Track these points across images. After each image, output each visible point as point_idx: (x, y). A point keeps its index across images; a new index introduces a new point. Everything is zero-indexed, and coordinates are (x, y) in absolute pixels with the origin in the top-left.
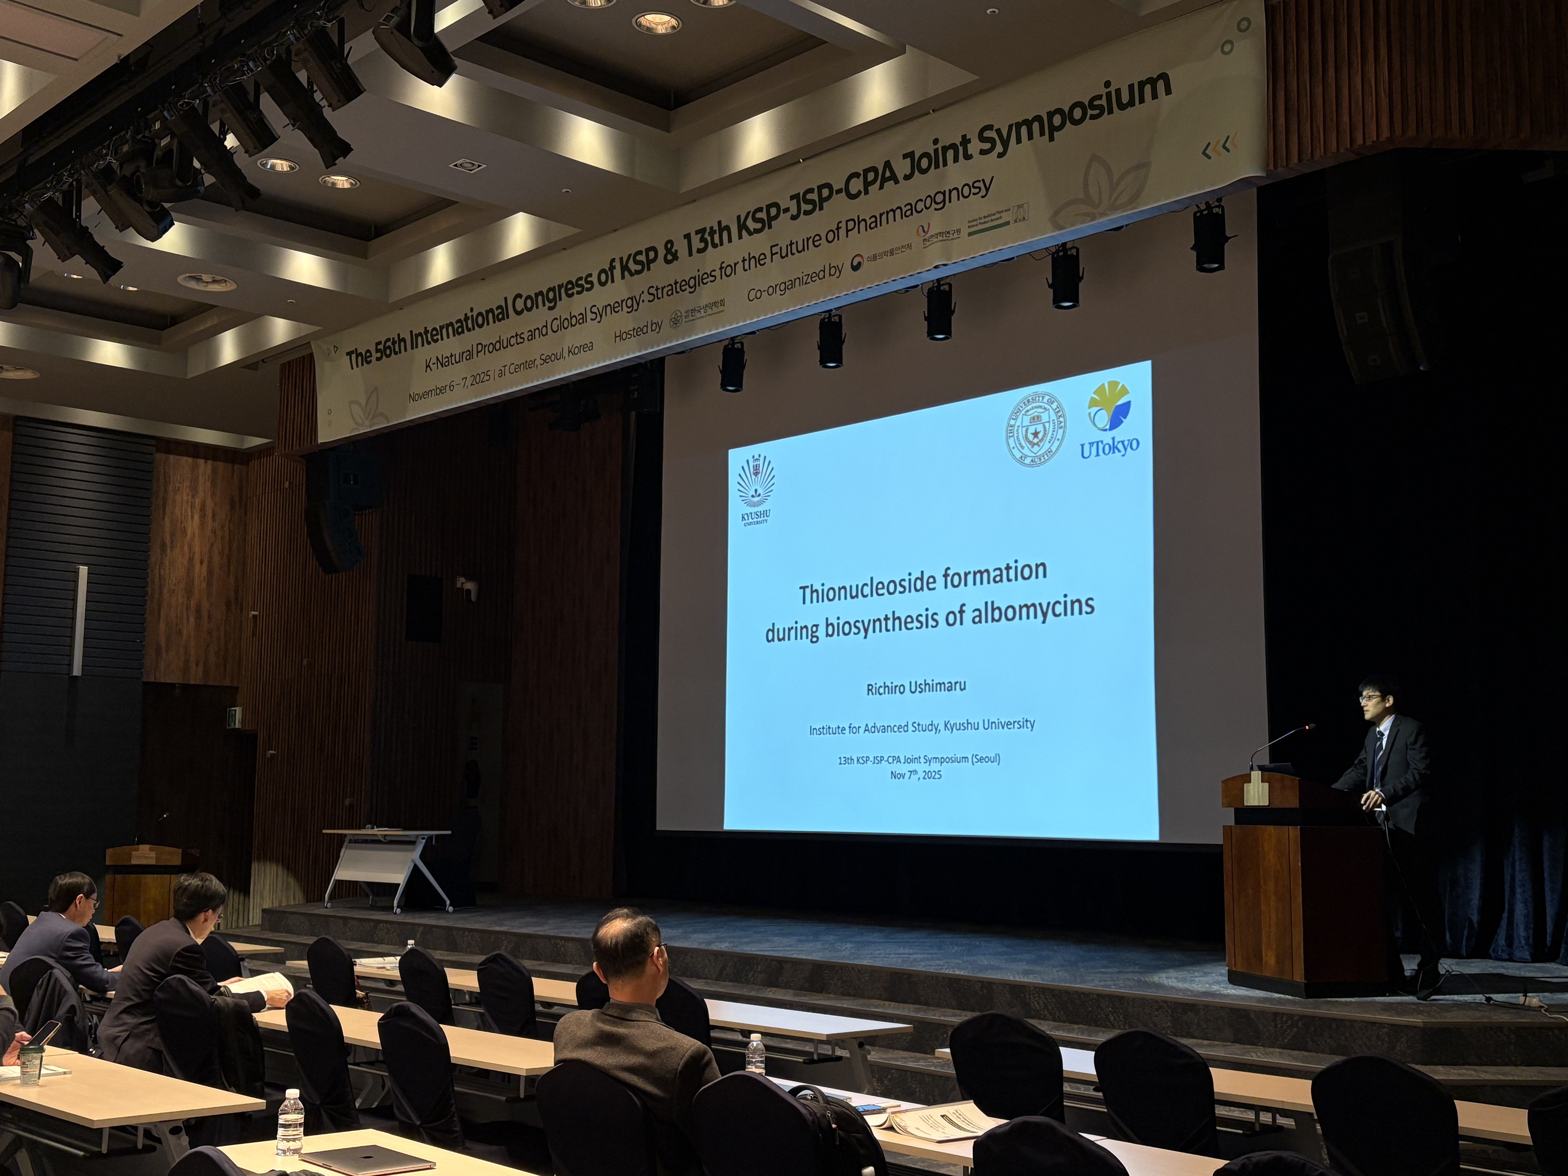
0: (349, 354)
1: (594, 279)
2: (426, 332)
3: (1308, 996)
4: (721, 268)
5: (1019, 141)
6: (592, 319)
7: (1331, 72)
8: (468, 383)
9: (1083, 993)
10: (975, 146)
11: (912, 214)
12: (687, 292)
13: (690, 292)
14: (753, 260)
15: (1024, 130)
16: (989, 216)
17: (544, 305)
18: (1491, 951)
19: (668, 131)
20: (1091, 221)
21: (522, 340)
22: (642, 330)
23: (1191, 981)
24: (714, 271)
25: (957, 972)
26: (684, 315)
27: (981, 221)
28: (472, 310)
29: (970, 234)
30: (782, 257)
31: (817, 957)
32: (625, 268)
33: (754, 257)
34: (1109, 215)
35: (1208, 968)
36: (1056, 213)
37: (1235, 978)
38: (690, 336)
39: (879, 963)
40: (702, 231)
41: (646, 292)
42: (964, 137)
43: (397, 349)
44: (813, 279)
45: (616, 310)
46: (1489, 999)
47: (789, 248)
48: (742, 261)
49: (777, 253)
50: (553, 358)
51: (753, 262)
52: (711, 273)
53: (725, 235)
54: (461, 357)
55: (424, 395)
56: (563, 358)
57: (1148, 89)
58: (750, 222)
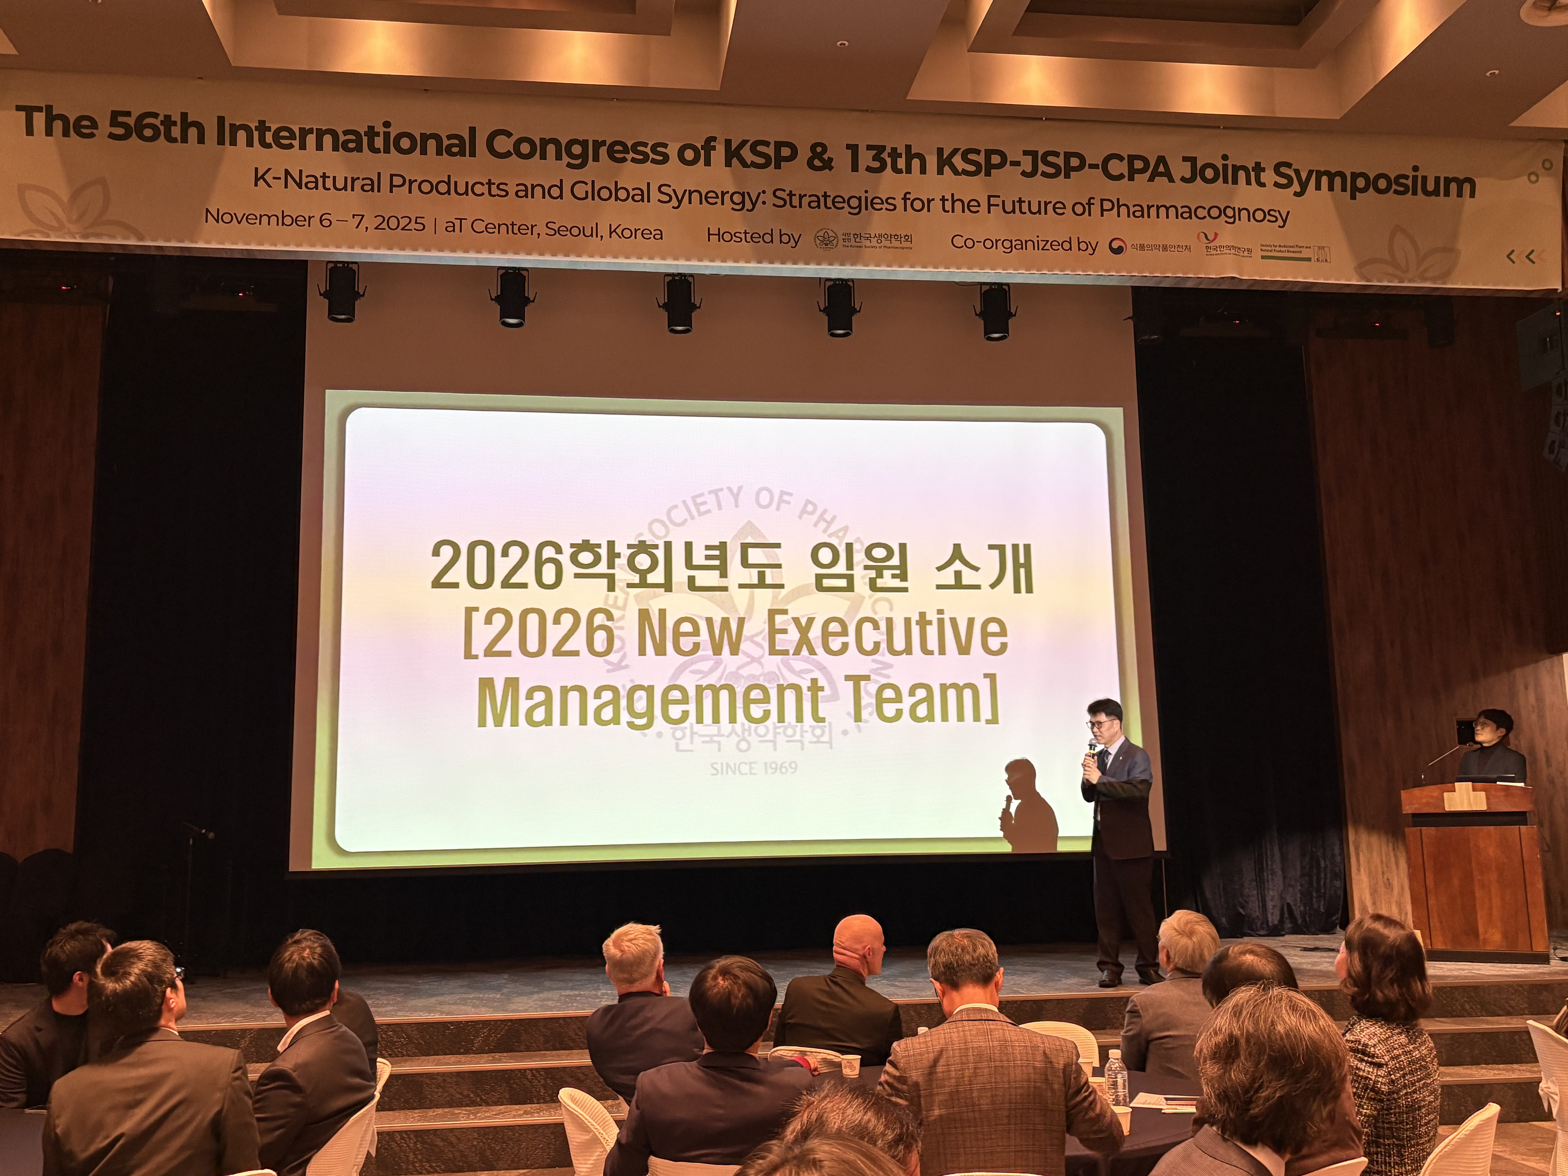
0: (26, 109)
1: (671, 152)
2: (262, 128)
4: (905, 199)
5: (1318, 187)
6: (661, 201)
8: (368, 224)
10: (1269, 176)
11: (1190, 217)
12: (845, 211)
13: (849, 213)
15: (1325, 180)
16: (1285, 246)
17: (561, 158)
21: (503, 193)
22: (761, 237)
24: (894, 199)
26: (841, 237)
27: (1276, 249)
28: (387, 124)
29: (1263, 257)
30: (1006, 212)
32: (732, 154)
33: (961, 200)
34: (1417, 283)
38: (855, 265)
40: (878, 149)
42: (1258, 164)
43: (175, 135)
44: (1054, 247)
45: (710, 200)
47: (1017, 205)
48: (941, 200)
49: (998, 205)
50: (575, 231)
51: (958, 205)
52: (887, 200)
53: (916, 163)
54: (349, 184)
55: (247, 218)
56: (597, 237)
57: (1453, 186)
58: (957, 160)
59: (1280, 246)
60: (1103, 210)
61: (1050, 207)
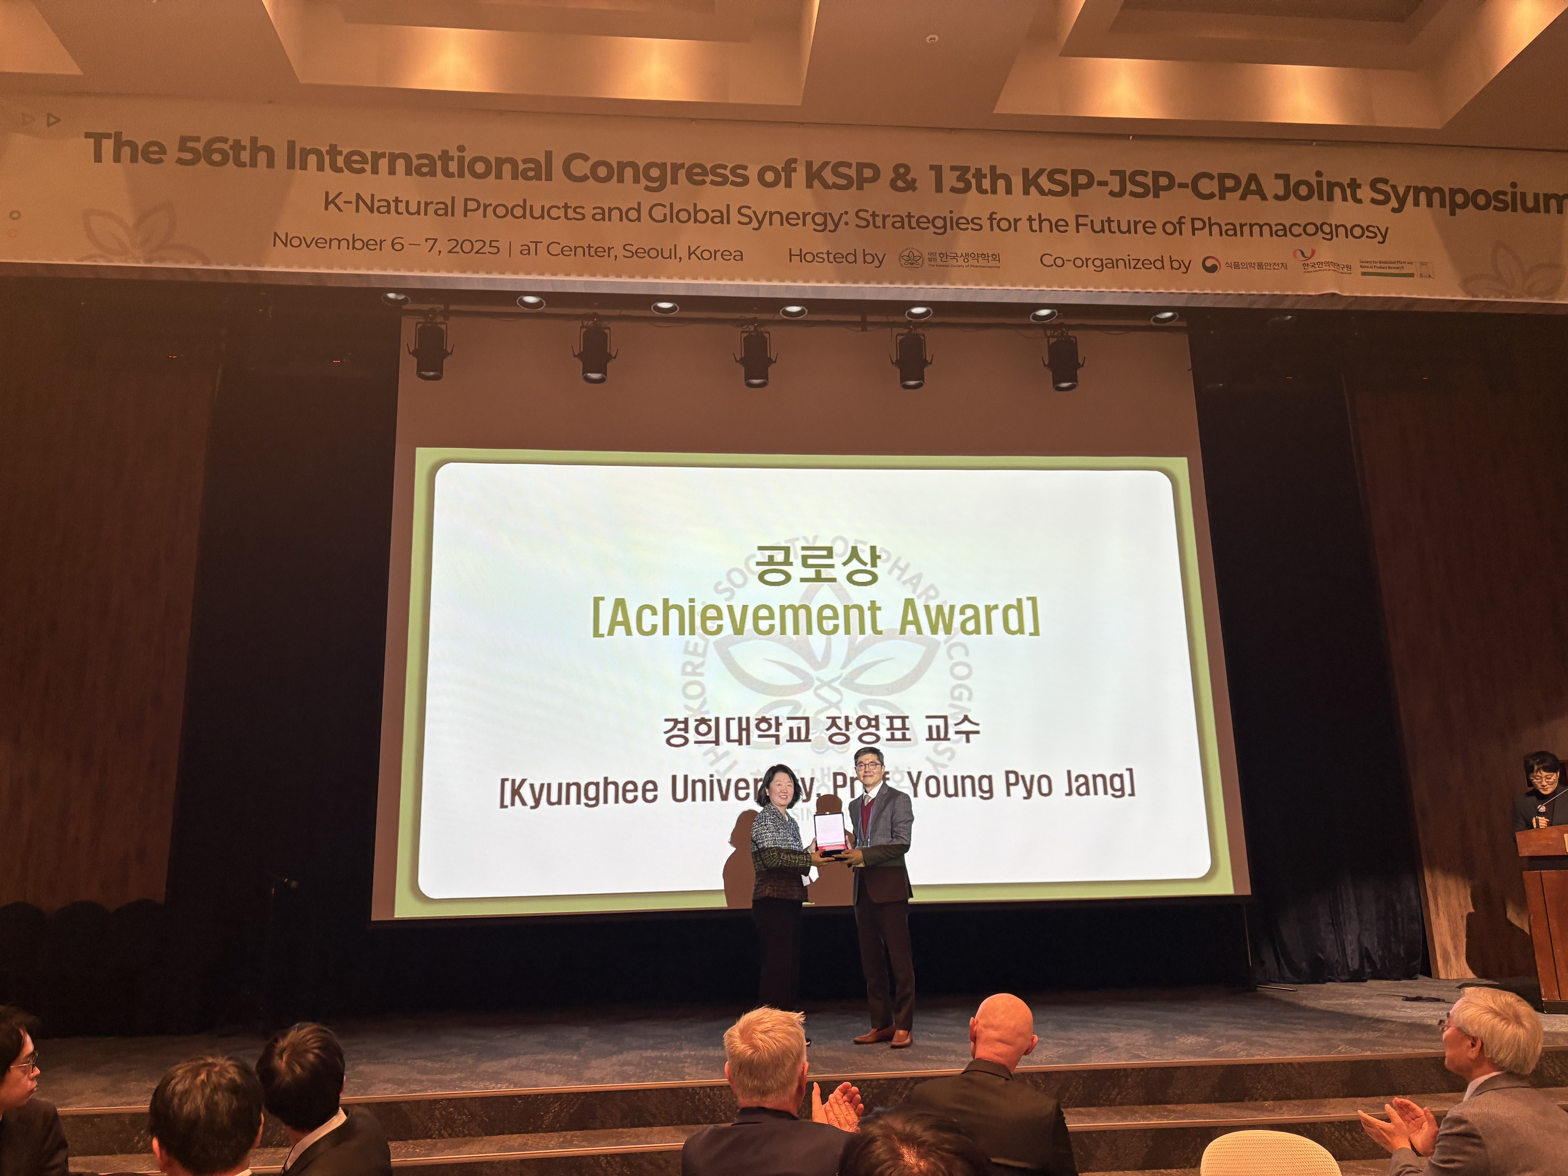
0: (95, 136)
1: (751, 174)
2: (333, 152)
4: (991, 219)
5: (1417, 204)
6: (740, 223)
8: (441, 247)
10: (1365, 193)
11: (1285, 235)
12: (930, 231)
13: (934, 233)
15: (1423, 195)
16: (1386, 262)
17: (636, 181)
21: (580, 216)
22: (845, 258)
24: (980, 218)
26: (926, 256)
27: (1380, 265)
29: (1364, 274)
30: (1095, 232)
32: (814, 175)
33: (1048, 220)
36: (1466, 281)
38: (941, 283)
40: (962, 169)
41: (852, 214)
42: (1353, 180)
43: (243, 159)
44: (1146, 266)
45: (792, 222)
47: (1106, 225)
48: (1027, 220)
49: (1086, 225)
50: (653, 253)
51: (1046, 225)
52: (973, 219)
53: (1001, 184)
54: (423, 208)
55: (316, 243)
56: (676, 258)
57: (1553, 203)
58: (1043, 181)
59: (1380, 262)
60: (1194, 230)
61: (1140, 227)
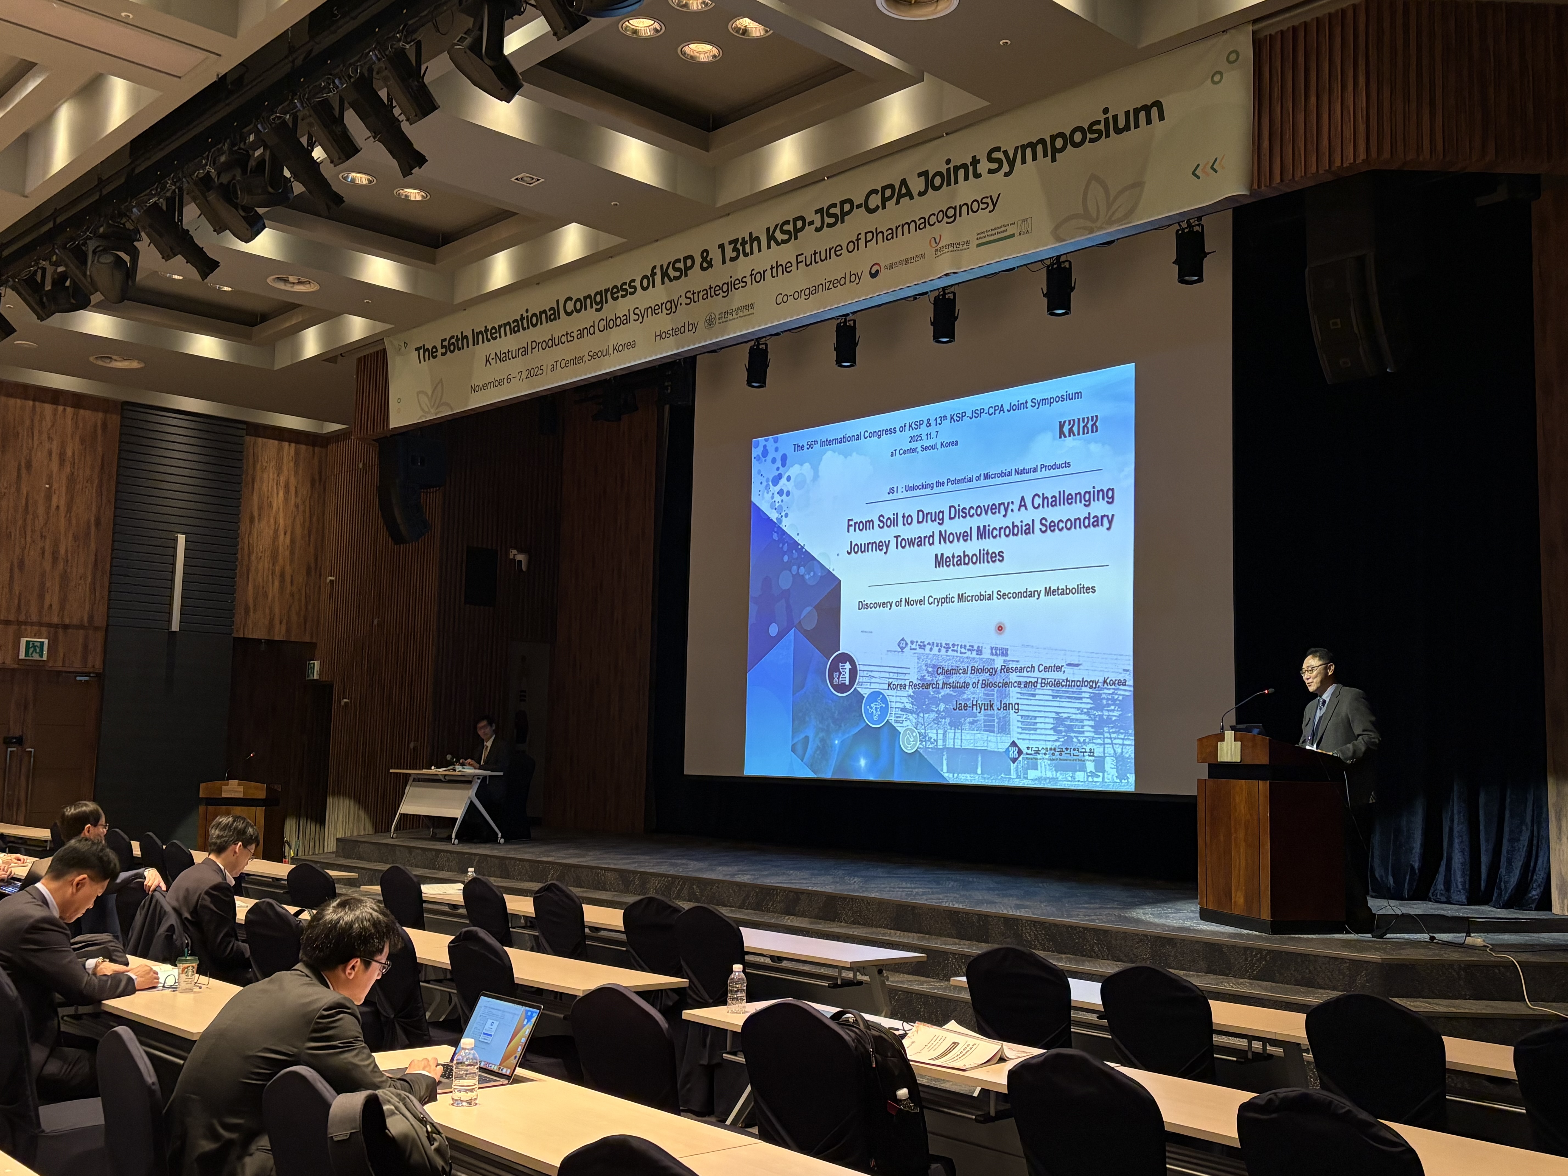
0: (417, 349)
1: (637, 284)
2: (486, 330)
3: (1274, 932)
4: (751, 275)
5: (1024, 161)
6: (635, 320)
7: (1313, 100)
8: (523, 376)
9: (1071, 927)
10: (984, 166)
11: (925, 227)
12: (720, 296)
13: (723, 297)
14: (780, 267)
15: (1029, 151)
16: (995, 229)
17: (592, 307)
18: (1430, 894)
19: (707, 151)
20: (1089, 234)
21: (572, 339)
22: (680, 330)
23: (1166, 917)
24: (745, 277)
25: (956, 906)
26: (717, 317)
27: (989, 234)
28: (527, 311)
29: (978, 246)
30: (807, 266)
31: (829, 889)
32: (665, 274)
33: (781, 265)
34: (1106, 229)
35: (1179, 905)
36: (1057, 228)
37: (1206, 915)
38: (723, 336)
39: (885, 896)
40: (735, 241)
41: (683, 296)
42: (974, 157)
43: (460, 346)
44: (835, 285)
45: (657, 312)
46: (1432, 938)
47: (813, 257)
48: (770, 268)
49: (802, 262)
52: (742, 279)
53: (755, 245)
54: (517, 353)
55: (484, 387)
56: (608, 355)
57: (1143, 115)
58: (778, 234)
60: (866, 242)
61: (833, 251)
